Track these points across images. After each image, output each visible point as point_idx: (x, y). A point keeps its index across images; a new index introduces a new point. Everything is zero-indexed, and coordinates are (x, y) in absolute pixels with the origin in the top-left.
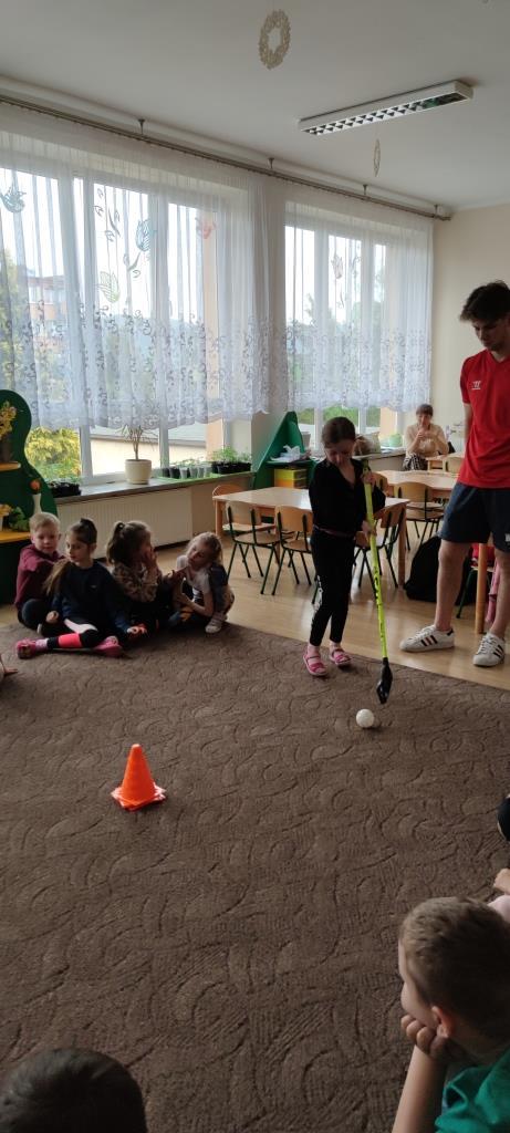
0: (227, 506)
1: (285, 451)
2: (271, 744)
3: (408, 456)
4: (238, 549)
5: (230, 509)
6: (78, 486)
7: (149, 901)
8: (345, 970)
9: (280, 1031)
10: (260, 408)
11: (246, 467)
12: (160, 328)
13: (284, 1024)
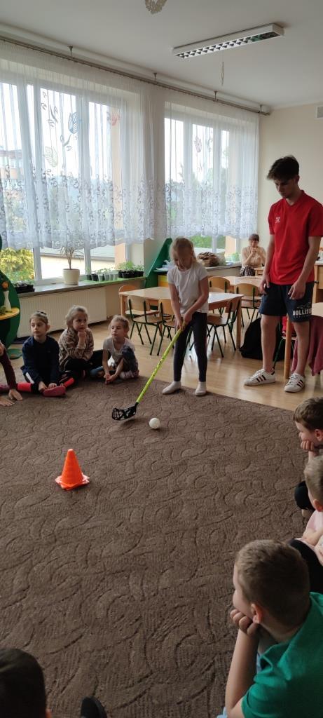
0: (128, 299)
1: (165, 264)
2: (157, 448)
3: (243, 267)
4: (135, 325)
5: (130, 300)
6: (32, 286)
7: (79, 546)
8: (202, 586)
9: (161, 624)
10: (148, 236)
11: (141, 274)
12: (84, 185)
13: (164, 619)
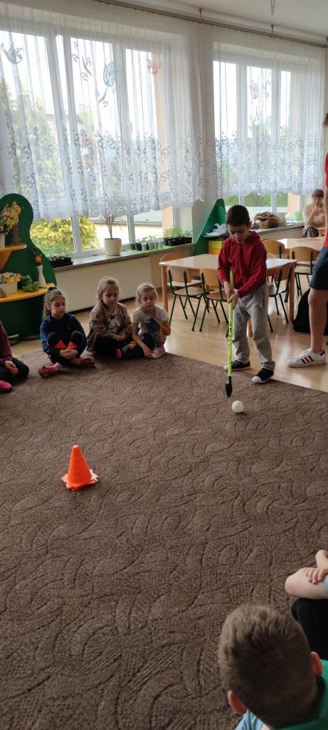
0: (168, 270)
2: (178, 441)
3: (306, 227)
6: (70, 258)
7: (71, 560)
8: (199, 618)
9: (142, 667)
10: (198, 197)
11: (189, 240)
13: (147, 661)
